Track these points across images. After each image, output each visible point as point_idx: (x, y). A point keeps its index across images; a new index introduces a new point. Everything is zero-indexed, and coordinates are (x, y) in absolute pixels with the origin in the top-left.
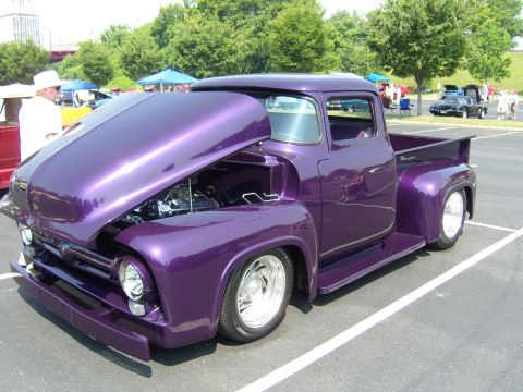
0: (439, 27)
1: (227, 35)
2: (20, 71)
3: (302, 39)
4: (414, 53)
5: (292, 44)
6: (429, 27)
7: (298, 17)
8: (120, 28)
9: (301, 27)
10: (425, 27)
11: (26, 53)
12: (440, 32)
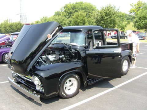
0: (108, 17)
1: (63, 20)
2: (17, 29)
3: (79, 21)
4: (103, 23)
5: (77, 22)
6: (106, 17)
7: (78, 15)
8: (45, 17)
9: (79, 18)
10: (105, 17)
11: (18, 25)
12: (108, 18)
